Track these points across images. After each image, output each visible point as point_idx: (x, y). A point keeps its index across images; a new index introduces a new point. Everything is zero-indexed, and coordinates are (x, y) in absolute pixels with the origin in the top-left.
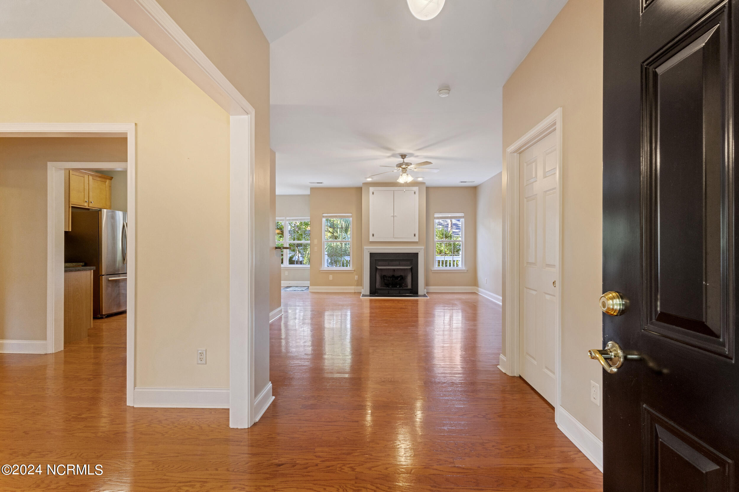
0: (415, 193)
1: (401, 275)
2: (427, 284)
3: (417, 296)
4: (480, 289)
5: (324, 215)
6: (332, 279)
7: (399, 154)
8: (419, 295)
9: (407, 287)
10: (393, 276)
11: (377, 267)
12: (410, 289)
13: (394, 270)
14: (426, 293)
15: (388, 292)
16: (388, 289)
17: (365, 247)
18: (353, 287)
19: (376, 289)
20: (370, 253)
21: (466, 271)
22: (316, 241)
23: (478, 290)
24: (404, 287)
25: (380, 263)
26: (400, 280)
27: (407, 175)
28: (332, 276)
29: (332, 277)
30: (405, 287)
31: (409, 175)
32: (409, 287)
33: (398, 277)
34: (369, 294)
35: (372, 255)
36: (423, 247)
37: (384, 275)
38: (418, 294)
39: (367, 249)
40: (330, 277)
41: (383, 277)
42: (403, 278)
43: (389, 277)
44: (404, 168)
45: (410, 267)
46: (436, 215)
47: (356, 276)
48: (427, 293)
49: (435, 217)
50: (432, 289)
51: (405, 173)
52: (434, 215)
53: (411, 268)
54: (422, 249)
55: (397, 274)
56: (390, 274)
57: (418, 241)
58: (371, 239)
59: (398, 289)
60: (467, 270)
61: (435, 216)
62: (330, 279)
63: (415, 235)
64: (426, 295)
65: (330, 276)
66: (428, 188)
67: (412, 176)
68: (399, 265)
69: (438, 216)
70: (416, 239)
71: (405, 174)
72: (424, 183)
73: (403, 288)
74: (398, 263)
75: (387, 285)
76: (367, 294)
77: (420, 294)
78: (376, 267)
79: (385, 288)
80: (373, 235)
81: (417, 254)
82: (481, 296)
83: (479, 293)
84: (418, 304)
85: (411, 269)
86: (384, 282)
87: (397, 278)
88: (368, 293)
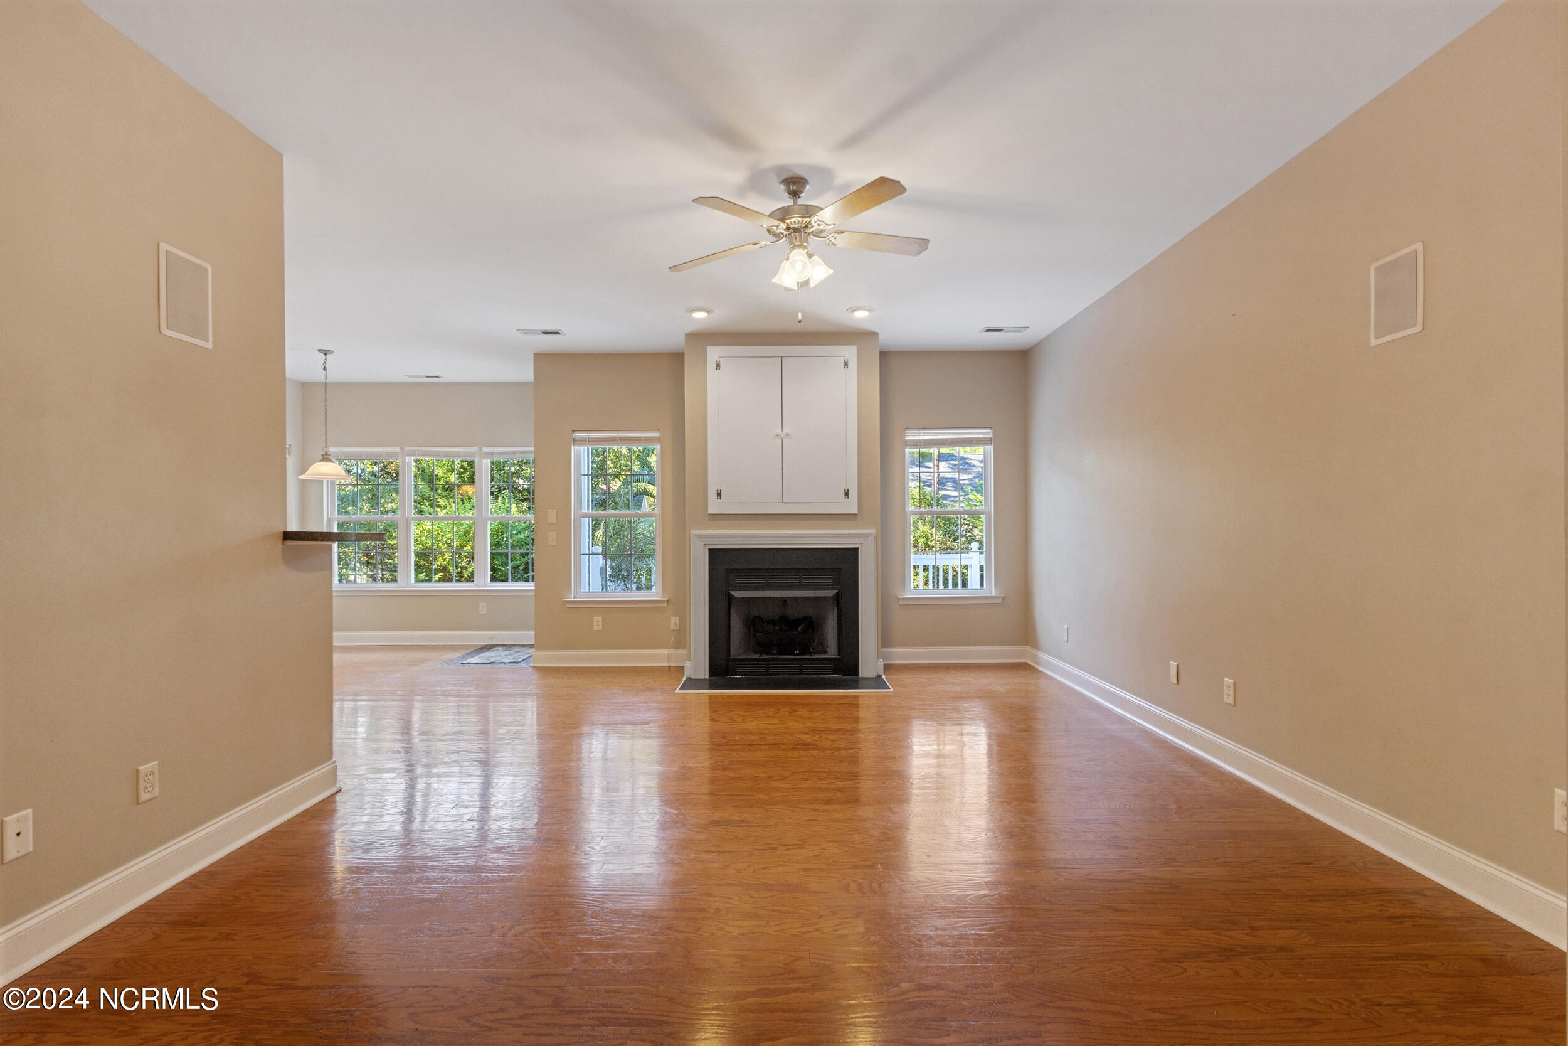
0: (846, 364)
1: (806, 615)
2: (885, 640)
3: (855, 684)
4: (1043, 656)
5: (578, 435)
6: (600, 628)
7: (779, 169)
8: (863, 678)
9: (826, 652)
10: (784, 619)
11: (732, 592)
12: (834, 659)
13: (785, 601)
14: (881, 672)
15: (768, 669)
16: (768, 660)
17: (694, 532)
18: (665, 652)
19: (728, 661)
20: (710, 550)
21: (1000, 601)
22: (552, 516)
23: (1035, 658)
24: (815, 653)
25: (739, 581)
26: (804, 631)
27: (810, 256)
28: (600, 618)
29: (601, 623)
30: (819, 652)
31: (816, 257)
32: (832, 652)
33: (798, 622)
34: (707, 677)
35: (716, 556)
36: (873, 531)
37: (755, 618)
38: (858, 675)
39: (700, 537)
40: (595, 623)
41: (752, 623)
42: (812, 625)
43: (769, 622)
44: (797, 230)
45: (831, 593)
46: (911, 436)
47: (672, 618)
48: (887, 667)
49: (906, 441)
50: (901, 654)
51: (800, 246)
52: (904, 435)
53: (838, 593)
54: (867, 536)
55: (793, 613)
56: (774, 613)
57: (856, 511)
58: (714, 506)
59: (797, 660)
60: (1003, 598)
61: (907, 438)
62: (595, 628)
63: (847, 494)
64: (884, 677)
65: (596, 618)
66: (884, 355)
67: (827, 262)
68: (801, 586)
69: (917, 438)
70: (851, 507)
71: (801, 250)
72: (874, 334)
73: (814, 657)
74: (794, 579)
75: (763, 647)
76: (703, 678)
77: (864, 676)
78: (729, 594)
79: (757, 656)
80: (719, 495)
81: (854, 551)
82: (1050, 678)
83: (1041, 669)
84: (856, 720)
85: (837, 598)
86: (755, 636)
87: (794, 624)
88: (704, 673)
